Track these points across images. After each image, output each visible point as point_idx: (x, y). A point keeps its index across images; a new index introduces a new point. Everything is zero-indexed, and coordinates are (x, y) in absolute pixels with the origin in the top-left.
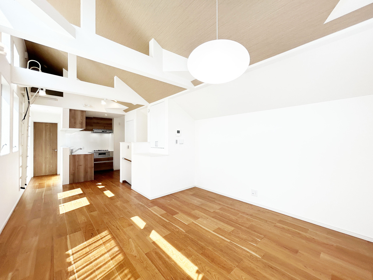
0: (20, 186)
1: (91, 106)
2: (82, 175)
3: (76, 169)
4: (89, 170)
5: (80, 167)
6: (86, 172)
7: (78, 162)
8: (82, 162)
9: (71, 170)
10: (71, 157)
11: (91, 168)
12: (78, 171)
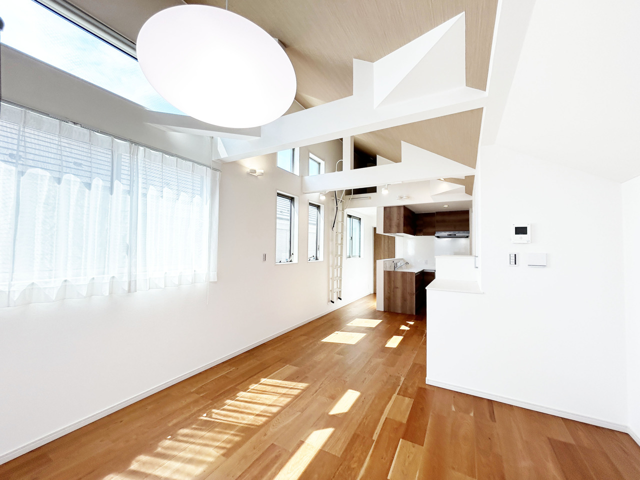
0: (329, 299)
1: (408, 197)
2: (399, 302)
3: (392, 293)
4: (408, 297)
5: (397, 289)
6: (404, 299)
7: (394, 281)
8: (399, 284)
9: (386, 292)
10: (386, 273)
11: (411, 294)
12: (394, 296)
